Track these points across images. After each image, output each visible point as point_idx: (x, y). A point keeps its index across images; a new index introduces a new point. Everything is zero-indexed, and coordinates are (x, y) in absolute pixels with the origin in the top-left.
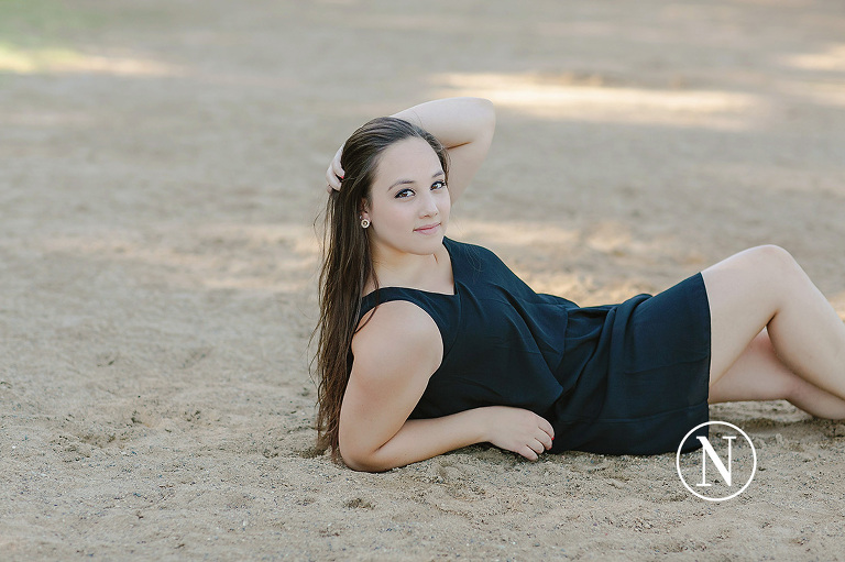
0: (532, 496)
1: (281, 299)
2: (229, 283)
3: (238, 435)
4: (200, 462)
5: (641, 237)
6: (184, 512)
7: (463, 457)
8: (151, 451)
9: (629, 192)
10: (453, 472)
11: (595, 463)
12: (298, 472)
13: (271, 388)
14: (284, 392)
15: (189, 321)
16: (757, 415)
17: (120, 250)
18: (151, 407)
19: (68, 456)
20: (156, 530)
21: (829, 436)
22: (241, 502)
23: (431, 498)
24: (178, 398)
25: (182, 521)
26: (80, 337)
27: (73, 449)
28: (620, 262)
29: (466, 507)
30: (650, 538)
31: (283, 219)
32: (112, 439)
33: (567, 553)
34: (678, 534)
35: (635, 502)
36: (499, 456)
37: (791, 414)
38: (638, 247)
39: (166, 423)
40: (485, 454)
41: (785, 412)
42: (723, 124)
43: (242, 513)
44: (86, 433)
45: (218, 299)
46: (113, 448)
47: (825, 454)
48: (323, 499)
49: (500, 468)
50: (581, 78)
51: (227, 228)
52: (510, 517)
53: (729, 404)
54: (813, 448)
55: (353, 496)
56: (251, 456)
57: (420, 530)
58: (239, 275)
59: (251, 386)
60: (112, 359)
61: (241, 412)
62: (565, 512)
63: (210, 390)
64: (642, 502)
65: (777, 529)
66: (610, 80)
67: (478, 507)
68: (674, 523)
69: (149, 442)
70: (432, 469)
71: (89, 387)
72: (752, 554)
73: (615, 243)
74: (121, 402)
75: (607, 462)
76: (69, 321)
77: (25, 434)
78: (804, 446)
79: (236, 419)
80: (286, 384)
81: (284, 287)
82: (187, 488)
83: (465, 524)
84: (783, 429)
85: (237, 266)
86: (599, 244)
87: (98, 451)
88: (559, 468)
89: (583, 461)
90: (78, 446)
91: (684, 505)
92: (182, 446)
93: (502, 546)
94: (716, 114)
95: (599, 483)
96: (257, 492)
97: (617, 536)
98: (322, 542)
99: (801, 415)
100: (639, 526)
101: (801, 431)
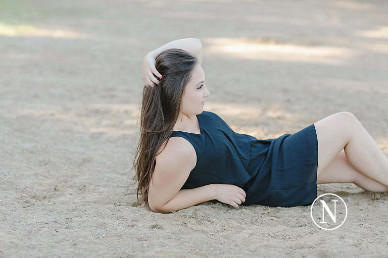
0: (235, 224)
1: (125, 137)
2: (101, 130)
3: (102, 196)
4: (84, 208)
5: (290, 111)
6: (77, 230)
7: (204, 206)
8: (63, 203)
9: (285, 91)
10: (200, 214)
11: (265, 210)
12: (129, 213)
13: (119, 176)
14: (125, 178)
15: (82, 146)
16: (340, 190)
17: (52, 115)
18: (63, 184)
19: (25, 205)
20: (64, 237)
21: (372, 199)
22: (103, 225)
23: (189, 225)
24: (76, 180)
25: (75, 233)
26: (32, 152)
27: (27, 202)
28: (281, 122)
29: (205, 229)
30: (288, 243)
31: (127, 102)
32: (45, 198)
33: (250, 249)
34: (301, 242)
35: (283, 227)
36: (221, 206)
37: (355, 189)
38: (289, 116)
39: (70, 190)
40: (215, 206)
41: (352, 189)
42: (330, 62)
43: (103, 230)
44: (33, 195)
45: (95, 137)
46: (46, 202)
47: (370, 207)
48: (140, 225)
49: (221, 212)
50: (266, 40)
51: (101, 105)
52: (225, 233)
53: (327, 185)
54: (365, 203)
55: (154, 223)
56: (108, 206)
57: (184, 238)
58: (106, 126)
59: (109, 175)
60: (46, 162)
61: (104, 186)
62: (250, 231)
63: (91, 176)
64: (285, 227)
65: (347, 240)
66: (278, 41)
67: (211, 229)
68: (300, 237)
69: (62, 199)
70: (190, 212)
71: (36, 175)
72: (335, 251)
73: (279, 114)
74: (49, 181)
75: (270, 210)
76: (28, 145)
77: (6, 195)
78: (360, 203)
79: (102, 189)
80: (125, 174)
81: (126, 132)
82: (78, 219)
83: (204, 236)
84: (351, 196)
85: (105, 122)
86: (271, 114)
87: (38, 203)
88: (249, 211)
89: (260, 209)
90: (29, 200)
91: (305, 229)
92: (77, 201)
93: (221, 246)
94: (327, 57)
95: (266, 219)
96: (110, 221)
97: (273, 242)
98: (139, 243)
99: (360, 190)
100: (284, 238)
101: (360, 197)
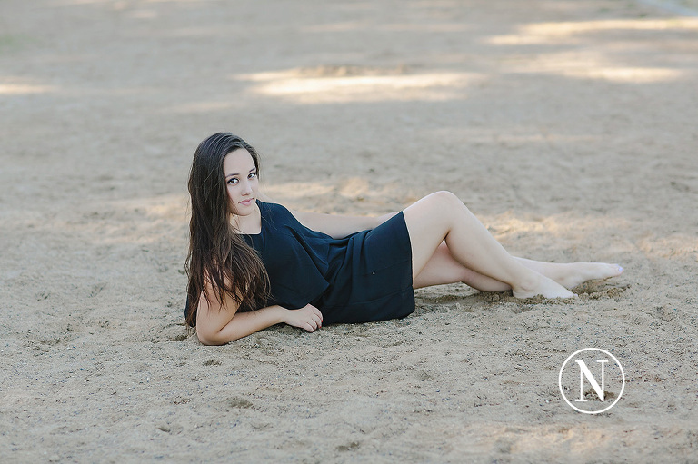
0: (312, 349)
1: (144, 249)
2: (108, 241)
3: (134, 332)
4: (114, 349)
5: (375, 186)
6: (112, 376)
7: (269, 332)
8: (84, 345)
9: (367, 156)
10: (265, 341)
11: (349, 329)
12: (172, 349)
13: (148, 304)
14: (156, 305)
15: (88, 268)
16: (446, 294)
17: (31, 226)
18: (78, 321)
19: (36, 353)
20: (98, 386)
21: (489, 302)
22: (145, 368)
23: (253, 356)
24: (92, 314)
25: (112, 380)
26: (22, 283)
27: (38, 349)
28: (362, 205)
29: (274, 359)
30: (380, 366)
31: (135, 195)
32: (59, 341)
33: (334, 377)
34: (397, 363)
35: (373, 348)
36: (291, 330)
37: (466, 291)
38: (373, 194)
39: (90, 329)
40: (283, 330)
41: (463, 291)
42: (434, 97)
43: (145, 373)
44: (42, 339)
45: (106, 250)
46: (61, 346)
47: (486, 313)
48: (190, 362)
49: (292, 337)
51: (99, 203)
52: (300, 362)
53: (429, 288)
54: (479, 310)
55: (208, 359)
56: (144, 343)
58: (113, 236)
59: (136, 304)
60: (46, 295)
61: (132, 319)
62: (331, 357)
63: (111, 308)
64: (376, 348)
65: (453, 355)
67: (281, 358)
68: (395, 358)
69: (81, 340)
70: (252, 341)
71: (36, 313)
72: (439, 369)
73: (359, 192)
74: (59, 320)
75: (355, 328)
76: (11, 274)
77: (6, 343)
78: (473, 309)
79: (130, 323)
80: (157, 301)
81: (144, 241)
82: (111, 363)
83: (274, 367)
84: (462, 301)
85: (111, 230)
86: (348, 193)
87: (52, 348)
88: (328, 333)
89: (341, 329)
90: (41, 346)
91: (401, 347)
92: (102, 342)
93: (296, 377)
94: (429, 88)
95: (351, 339)
96: (152, 362)
97: (361, 366)
98: (194, 385)
99: (474, 291)
100: (375, 360)
101: (472, 300)
